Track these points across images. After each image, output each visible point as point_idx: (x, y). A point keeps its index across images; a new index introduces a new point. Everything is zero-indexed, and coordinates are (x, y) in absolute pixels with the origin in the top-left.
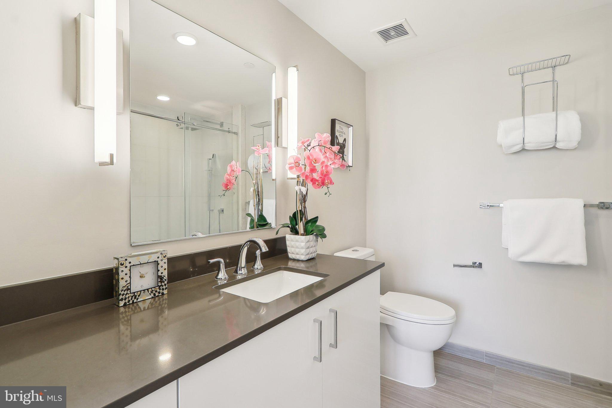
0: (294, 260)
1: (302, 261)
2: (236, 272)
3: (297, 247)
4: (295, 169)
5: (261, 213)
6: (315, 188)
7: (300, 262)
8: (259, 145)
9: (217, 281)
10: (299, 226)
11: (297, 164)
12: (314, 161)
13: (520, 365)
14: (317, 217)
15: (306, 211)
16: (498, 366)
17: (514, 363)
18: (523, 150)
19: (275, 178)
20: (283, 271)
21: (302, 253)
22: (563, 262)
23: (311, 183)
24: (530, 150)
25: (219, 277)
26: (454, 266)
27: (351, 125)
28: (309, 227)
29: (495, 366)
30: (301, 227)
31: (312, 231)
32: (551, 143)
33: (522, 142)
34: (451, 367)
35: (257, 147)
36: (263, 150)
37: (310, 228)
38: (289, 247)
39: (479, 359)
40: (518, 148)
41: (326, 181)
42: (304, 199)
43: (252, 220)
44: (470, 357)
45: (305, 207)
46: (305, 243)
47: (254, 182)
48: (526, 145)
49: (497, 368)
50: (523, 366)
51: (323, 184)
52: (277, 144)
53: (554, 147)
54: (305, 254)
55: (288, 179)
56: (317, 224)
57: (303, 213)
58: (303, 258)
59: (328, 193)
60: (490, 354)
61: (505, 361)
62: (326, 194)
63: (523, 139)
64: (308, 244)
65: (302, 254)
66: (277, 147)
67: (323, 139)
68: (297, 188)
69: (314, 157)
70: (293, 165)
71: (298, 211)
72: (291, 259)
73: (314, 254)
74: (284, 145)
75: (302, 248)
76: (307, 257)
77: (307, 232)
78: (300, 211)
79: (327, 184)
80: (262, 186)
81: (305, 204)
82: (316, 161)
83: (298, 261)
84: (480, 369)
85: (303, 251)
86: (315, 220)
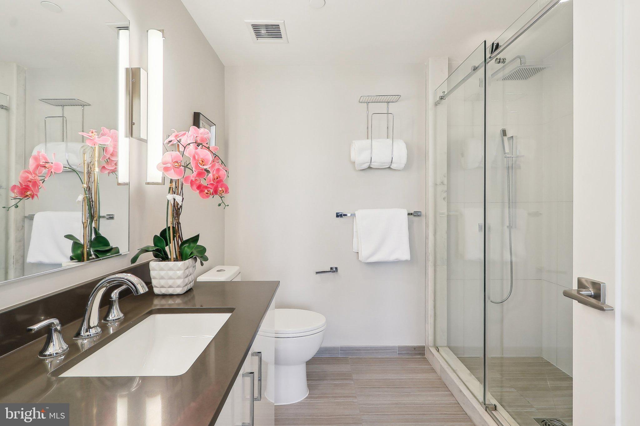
0: (164, 296)
1: (178, 295)
2: (78, 334)
3: (171, 278)
4: (173, 170)
5: (96, 233)
6: (203, 198)
7: (175, 296)
8: (94, 131)
9: (44, 360)
10: (170, 248)
11: (175, 164)
12: (201, 162)
13: (366, 350)
14: (198, 236)
15: (181, 228)
16: (350, 357)
17: (362, 350)
18: (370, 168)
19: (128, 182)
20: (155, 315)
21: (179, 285)
22: (397, 259)
23: (198, 191)
24: (374, 168)
25: (47, 353)
26: (317, 273)
27: (214, 124)
28: (186, 248)
29: (348, 357)
30: (171, 249)
31: (191, 253)
32: (388, 164)
33: (370, 161)
34: (317, 370)
35: (91, 134)
36: (99, 139)
37: (187, 250)
38: (155, 278)
39: (335, 355)
40: (366, 166)
41: (220, 189)
42: (177, 210)
43: (76, 245)
44: (328, 356)
45: (179, 223)
46: (183, 271)
47: (85, 186)
48: (372, 163)
49: (350, 359)
50: (368, 350)
51: (216, 192)
52: (131, 132)
53: (389, 168)
54: (182, 285)
55: (148, 184)
56: (198, 244)
57: (176, 230)
58: (179, 291)
59: (222, 204)
60: (344, 348)
61: (355, 350)
62: (220, 205)
63: (370, 158)
64: (187, 272)
65: (179, 287)
66: (130, 137)
67: (200, 135)
68: (170, 197)
69: (201, 157)
70: (169, 165)
71: (169, 228)
72: (158, 295)
73: (192, 283)
74: (143, 136)
75: (179, 278)
76: (186, 289)
77: (181, 257)
78: (173, 227)
79: (221, 192)
80: (97, 192)
81: (179, 219)
82: (203, 162)
83: (171, 296)
84: (338, 364)
85: (179, 282)
86: (195, 239)
